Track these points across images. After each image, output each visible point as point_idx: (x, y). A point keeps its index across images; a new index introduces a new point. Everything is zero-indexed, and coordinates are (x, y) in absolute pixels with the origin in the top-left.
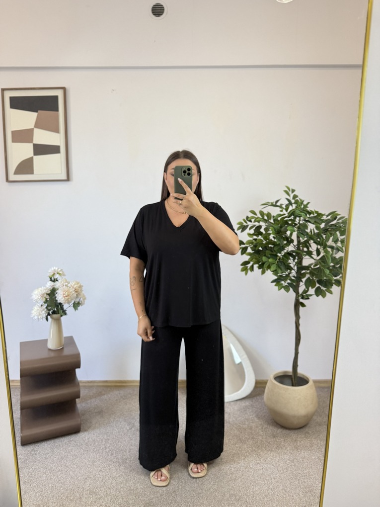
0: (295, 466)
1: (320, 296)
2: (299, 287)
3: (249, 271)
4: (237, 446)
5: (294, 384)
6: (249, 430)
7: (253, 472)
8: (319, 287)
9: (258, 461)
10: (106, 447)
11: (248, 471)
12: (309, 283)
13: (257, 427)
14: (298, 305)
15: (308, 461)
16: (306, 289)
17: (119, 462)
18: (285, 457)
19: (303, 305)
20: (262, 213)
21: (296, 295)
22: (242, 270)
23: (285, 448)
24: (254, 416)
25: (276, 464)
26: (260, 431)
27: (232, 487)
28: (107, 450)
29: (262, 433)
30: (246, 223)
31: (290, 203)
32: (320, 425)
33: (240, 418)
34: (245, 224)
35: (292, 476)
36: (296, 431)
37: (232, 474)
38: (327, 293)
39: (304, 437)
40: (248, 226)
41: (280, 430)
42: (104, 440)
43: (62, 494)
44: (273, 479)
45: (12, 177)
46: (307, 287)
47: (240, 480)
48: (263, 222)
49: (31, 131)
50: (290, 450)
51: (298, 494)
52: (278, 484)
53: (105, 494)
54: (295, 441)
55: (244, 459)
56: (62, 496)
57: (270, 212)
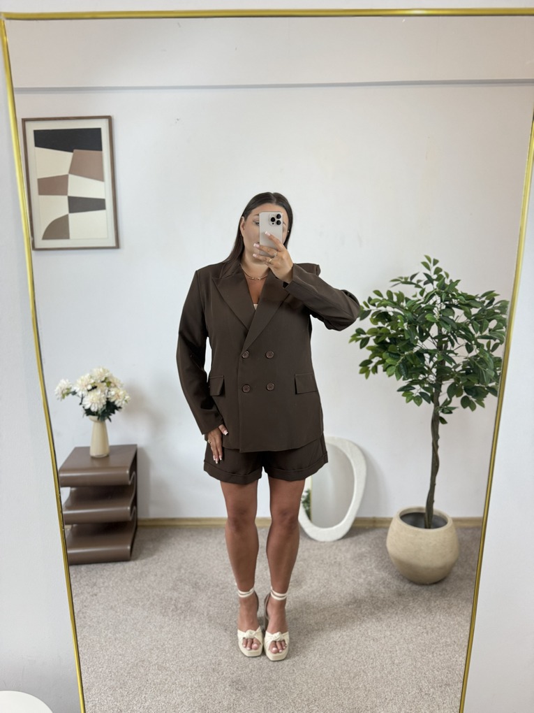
0: (427, 633)
1: (468, 408)
2: (438, 396)
3: (371, 373)
4: (350, 606)
5: (427, 526)
6: (366, 586)
7: (372, 642)
8: (465, 397)
9: (379, 628)
10: (176, 607)
11: (366, 640)
12: (453, 391)
13: (377, 582)
14: (437, 421)
15: (446, 628)
16: (449, 399)
17: (195, 627)
18: (415, 622)
19: (444, 421)
20: (390, 294)
21: (435, 406)
22: (361, 372)
23: (414, 610)
24: (373, 566)
25: (402, 630)
26: (381, 587)
27: (345, 660)
28: (179, 611)
29: (383, 590)
30: (368, 307)
31: (430, 280)
32: (461, 579)
33: (354, 570)
34: (366, 309)
35: (424, 648)
36: (430, 587)
37: (345, 644)
38: (477, 405)
39: (440, 596)
40: (370, 311)
41: (408, 586)
42: (174, 599)
43: (121, 668)
44: (398, 651)
45: (40, 243)
46: (451, 397)
47: (354, 652)
48: (390, 306)
49: (66, 177)
50: (421, 612)
51: (433, 671)
52: (405, 657)
53: (178, 669)
54: (428, 600)
55: (360, 625)
56: (122, 672)
57: (401, 291)
